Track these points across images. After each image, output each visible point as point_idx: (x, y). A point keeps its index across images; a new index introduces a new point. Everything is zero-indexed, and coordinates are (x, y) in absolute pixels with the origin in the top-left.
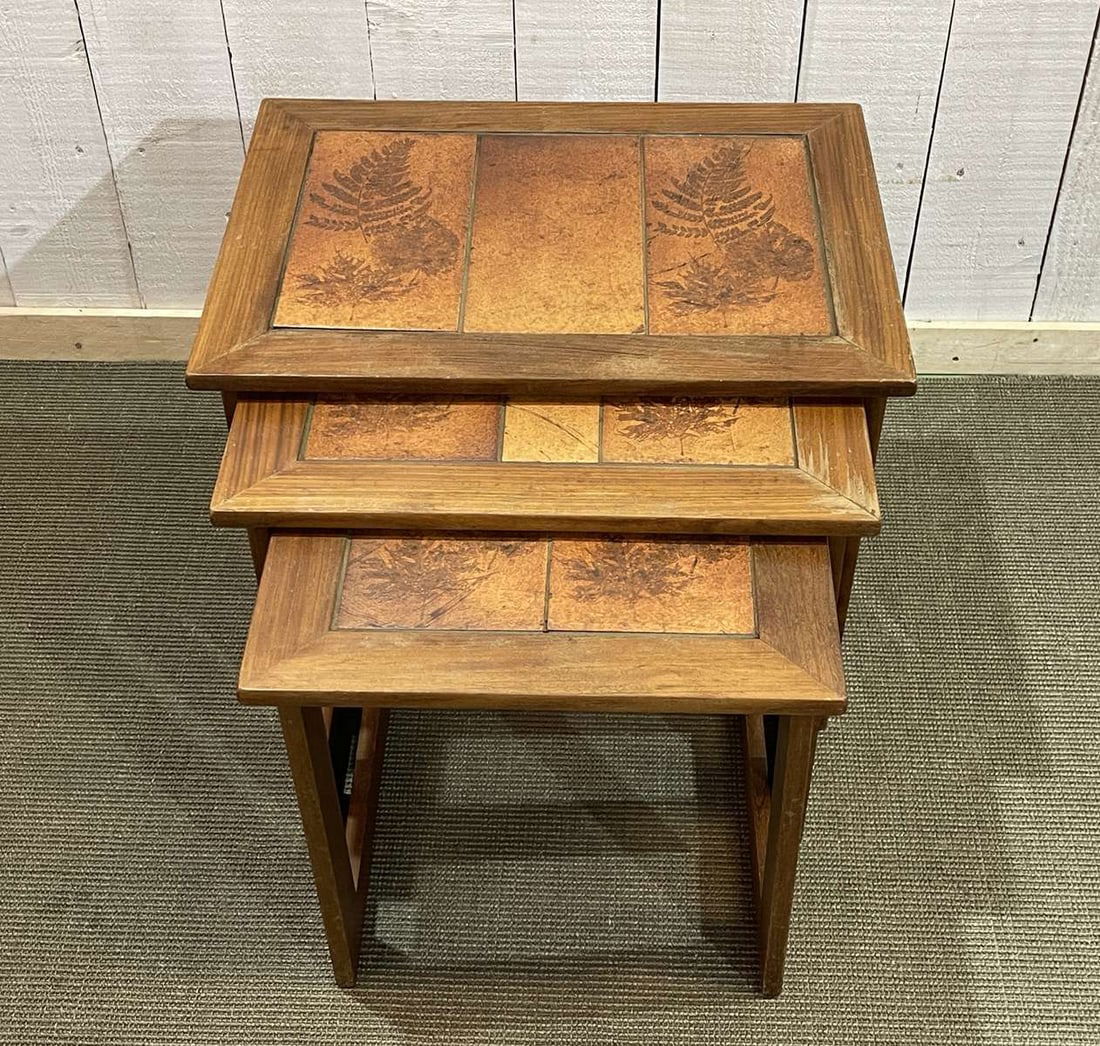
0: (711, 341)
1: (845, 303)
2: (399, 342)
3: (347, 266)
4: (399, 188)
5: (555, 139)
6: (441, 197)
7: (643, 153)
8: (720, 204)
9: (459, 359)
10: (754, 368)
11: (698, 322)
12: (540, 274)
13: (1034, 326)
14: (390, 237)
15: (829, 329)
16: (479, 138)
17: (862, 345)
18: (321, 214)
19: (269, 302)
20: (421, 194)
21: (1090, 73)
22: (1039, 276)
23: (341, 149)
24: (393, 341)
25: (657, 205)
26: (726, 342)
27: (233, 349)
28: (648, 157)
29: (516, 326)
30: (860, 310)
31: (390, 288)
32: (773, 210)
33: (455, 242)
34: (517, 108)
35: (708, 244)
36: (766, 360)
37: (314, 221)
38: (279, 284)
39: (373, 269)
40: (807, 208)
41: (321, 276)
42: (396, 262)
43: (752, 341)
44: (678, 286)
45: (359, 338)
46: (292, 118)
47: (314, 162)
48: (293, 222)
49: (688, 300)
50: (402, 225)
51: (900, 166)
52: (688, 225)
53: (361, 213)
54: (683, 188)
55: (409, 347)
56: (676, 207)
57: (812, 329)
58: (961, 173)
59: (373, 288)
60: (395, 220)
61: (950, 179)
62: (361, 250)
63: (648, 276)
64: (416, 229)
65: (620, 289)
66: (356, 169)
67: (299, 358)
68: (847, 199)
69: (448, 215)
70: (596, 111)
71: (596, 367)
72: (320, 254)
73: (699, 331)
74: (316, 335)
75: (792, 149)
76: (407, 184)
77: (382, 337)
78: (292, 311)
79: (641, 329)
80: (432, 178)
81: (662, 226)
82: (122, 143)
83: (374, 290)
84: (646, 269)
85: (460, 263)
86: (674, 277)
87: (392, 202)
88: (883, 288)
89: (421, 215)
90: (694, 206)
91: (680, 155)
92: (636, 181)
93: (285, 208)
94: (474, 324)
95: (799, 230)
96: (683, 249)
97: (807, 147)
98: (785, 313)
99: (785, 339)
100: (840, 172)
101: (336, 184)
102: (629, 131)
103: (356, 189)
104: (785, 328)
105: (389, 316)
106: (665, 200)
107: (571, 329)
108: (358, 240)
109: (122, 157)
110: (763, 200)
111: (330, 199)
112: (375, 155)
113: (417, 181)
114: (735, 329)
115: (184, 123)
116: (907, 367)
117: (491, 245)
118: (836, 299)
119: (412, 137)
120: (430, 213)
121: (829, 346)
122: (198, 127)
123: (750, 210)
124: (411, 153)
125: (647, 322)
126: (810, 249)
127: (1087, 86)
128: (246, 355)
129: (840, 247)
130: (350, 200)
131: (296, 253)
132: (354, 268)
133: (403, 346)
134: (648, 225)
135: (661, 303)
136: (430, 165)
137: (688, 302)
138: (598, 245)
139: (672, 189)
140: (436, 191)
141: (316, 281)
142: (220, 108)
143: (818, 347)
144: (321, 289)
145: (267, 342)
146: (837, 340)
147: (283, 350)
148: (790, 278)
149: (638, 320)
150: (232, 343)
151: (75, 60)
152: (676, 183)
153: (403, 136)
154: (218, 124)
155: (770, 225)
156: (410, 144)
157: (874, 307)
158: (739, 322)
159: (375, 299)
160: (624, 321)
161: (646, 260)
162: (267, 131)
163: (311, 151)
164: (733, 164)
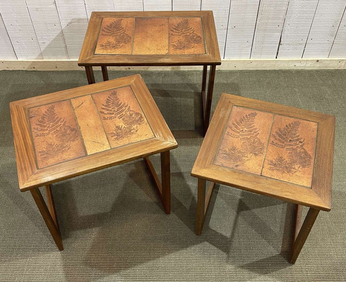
0: (181, 55)
1: (208, 48)
2: (119, 56)
3: (109, 43)
4: (120, 28)
5: (151, 18)
6: (128, 29)
7: (168, 20)
8: (184, 30)
9: (131, 59)
10: (189, 60)
11: (178, 52)
12: (148, 44)
13: (251, 59)
14: (118, 37)
15: (204, 53)
16: (136, 18)
17: (211, 55)
18: (104, 33)
19: (94, 49)
20: (124, 29)
21: (260, 5)
22: (252, 49)
23: (108, 21)
24: (118, 56)
25: (171, 30)
26: (184, 55)
27: (87, 58)
28: (169, 21)
29: (143, 53)
30: (211, 49)
31: (118, 47)
32: (194, 31)
33: (131, 38)
34: (144, 13)
35: (181, 37)
36: (192, 59)
37: (102, 34)
38: (96, 46)
39: (114, 43)
40: (201, 30)
41: (104, 45)
42: (119, 42)
43: (189, 55)
44: (175, 45)
45: (112, 56)
46: (98, 15)
47: (102, 23)
48: (99, 35)
49: (176, 48)
50: (120, 35)
51: (222, 26)
52: (177, 34)
53: (112, 33)
54: (177, 27)
55: (122, 57)
56: (175, 31)
57: (201, 53)
58: (235, 27)
59: (114, 46)
60: (119, 34)
61: (233, 28)
62: (112, 40)
63: (169, 43)
64: (123, 35)
65: (163, 46)
66: (111, 25)
67: (100, 60)
68: (209, 29)
69: (129, 33)
70: (159, 13)
71: (158, 61)
72: (104, 40)
73: (179, 54)
74: (103, 55)
75: (198, 19)
76: (121, 27)
77: (116, 56)
78: (98, 51)
79: (167, 53)
80: (126, 26)
81: (172, 34)
82: (64, 24)
83: (114, 47)
84: (169, 42)
85: (132, 42)
86: (174, 44)
87: (118, 30)
88: (215, 45)
89: (124, 33)
90: (178, 30)
91: (176, 21)
92: (167, 26)
93: (97, 32)
94: (134, 53)
95: (199, 35)
96: (176, 39)
97: (201, 19)
98: (196, 50)
99: (196, 55)
100: (208, 24)
101: (107, 27)
102: (166, 16)
103: (111, 28)
104: (196, 53)
105: (118, 52)
106: (173, 29)
107: (154, 54)
108: (111, 37)
109: (64, 27)
110: (192, 29)
111: (106, 30)
112: (115, 22)
113: (123, 27)
114: (186, 53)
115: (77, 19)
116: (219, 59)
117: (138, 38)
118: (206, 47)
119: (122, 18)
120: (126, 32)
121: (204, 56)
122: (79, 20)
123: (190, 31)
124: (122, 21)
125: (169, 52)
126: (201, 38)
127: (259, 8)
128: (90, 59)
129: (207, 38)
130: (110, 30)
131: (99, 40)
132: (111, 43)
133: (120, 57)
134: (169, 34)
135: (172, 49)
136: (126, 24)
137: (177, 48)
138: (159, 38)
139: (174, 27)
140: (127, 28)
141: (103, 46)
142: (83, 16)
143: (202, 56)
144: (104, 47)
145: (93, 57)
146: (206, 55)
147: (97, 58)
148: (198, 43)
149: (167, 52)
150: (87, 57)
151: (53, 6)
152: (175, 26)
153: (120, 18)
154: (83, 19)
155: (194, 34)
156: (122, 20)
157: (213, 49)
158: (187, 52)
159: (115, 49)
160: (164, 52)
161: (169, 40)
162: (93, 18)
163: (102, 21)
164: (186, 22)
